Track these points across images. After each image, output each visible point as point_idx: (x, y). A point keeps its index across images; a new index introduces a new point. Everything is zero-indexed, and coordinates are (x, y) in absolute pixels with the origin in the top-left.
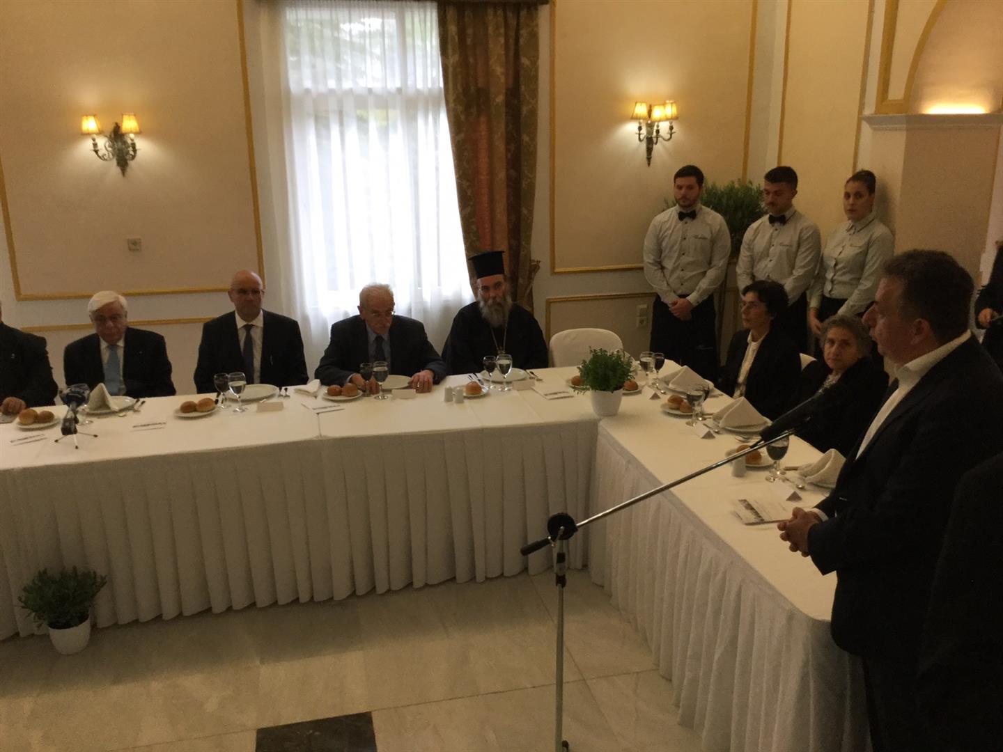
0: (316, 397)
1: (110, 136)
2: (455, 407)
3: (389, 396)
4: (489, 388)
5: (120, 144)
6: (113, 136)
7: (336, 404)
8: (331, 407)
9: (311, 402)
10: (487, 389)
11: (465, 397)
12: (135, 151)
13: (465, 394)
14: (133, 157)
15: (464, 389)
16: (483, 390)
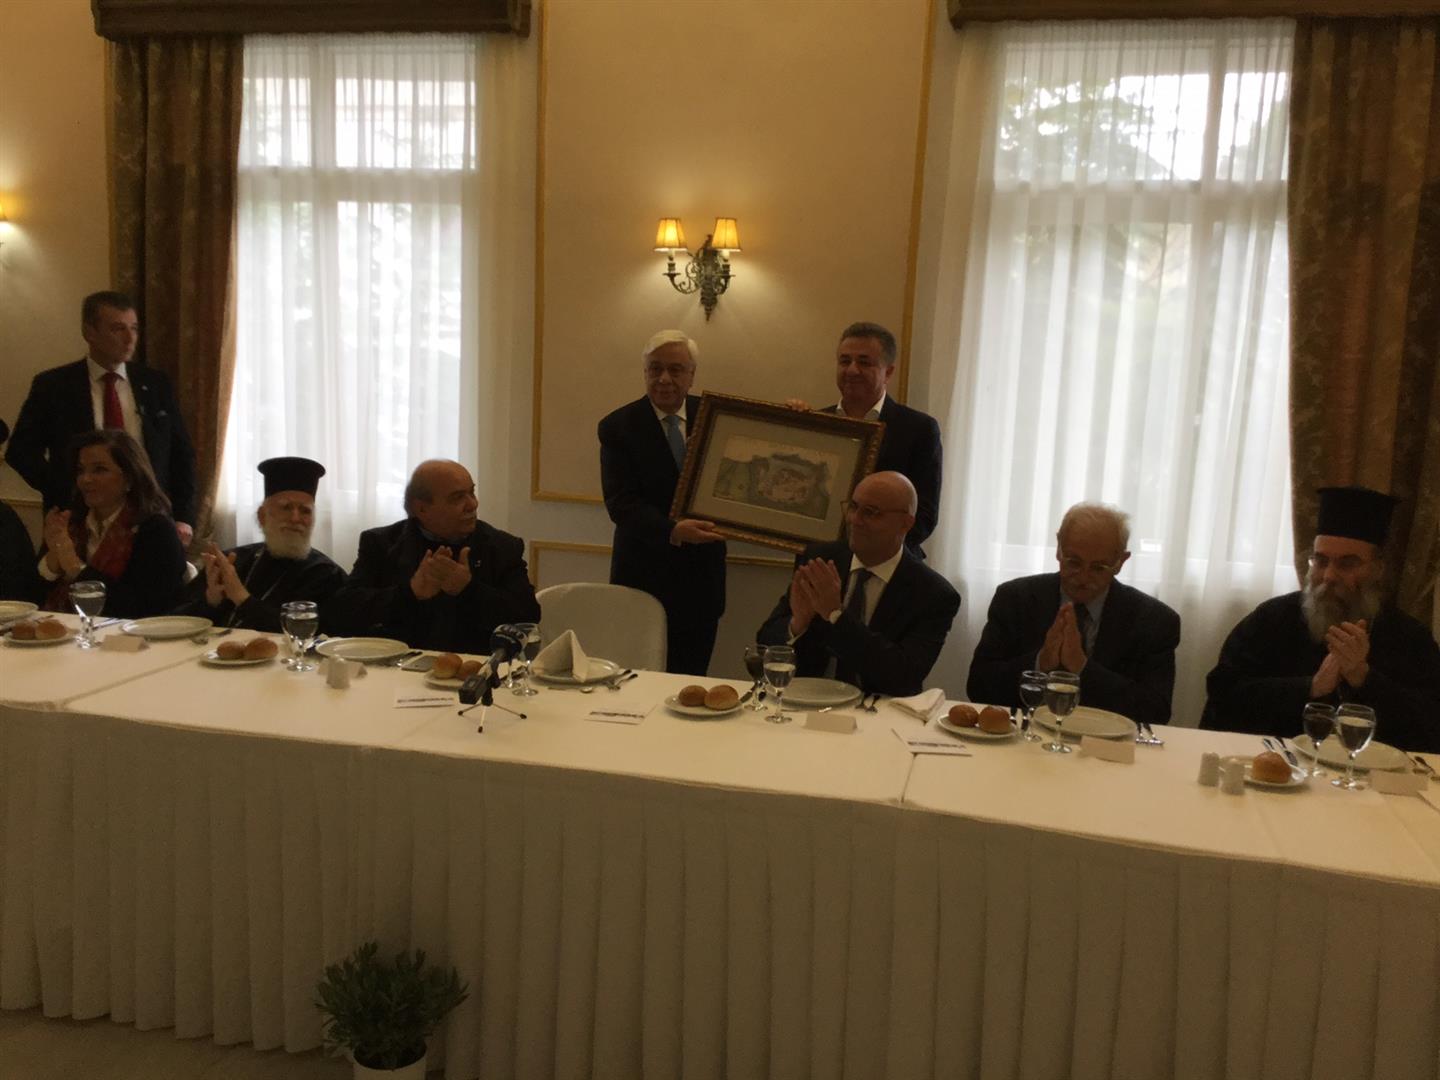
0: (925, 722)
1: (697, 255)
2: (1221, 801)
3: (1076, 748)
4: (1311, 772)
5: (710, 268)
6: (701, 255)
7: (958, 742)
8: (948, 746)
9: (911, 729)
10: (1305, 775)
11: (1248, 784)
12: (727, 278)
13: (1248, 778)
14: (724, 288)
15: (1249, 766)
16: (1294, 776)
